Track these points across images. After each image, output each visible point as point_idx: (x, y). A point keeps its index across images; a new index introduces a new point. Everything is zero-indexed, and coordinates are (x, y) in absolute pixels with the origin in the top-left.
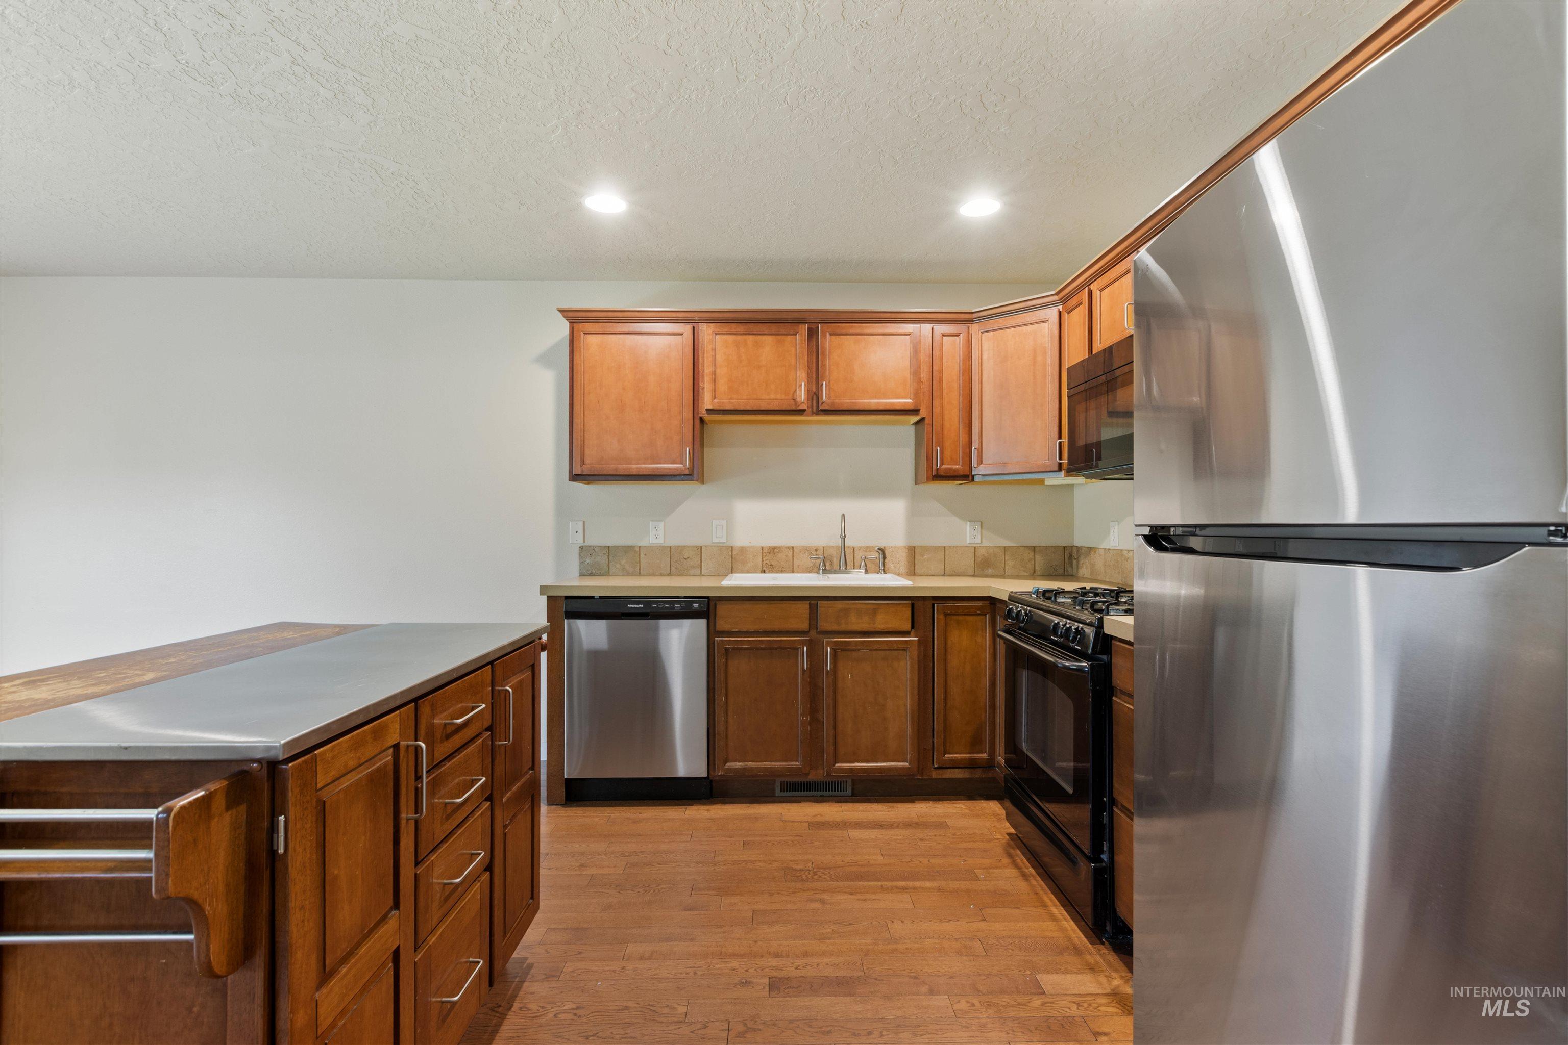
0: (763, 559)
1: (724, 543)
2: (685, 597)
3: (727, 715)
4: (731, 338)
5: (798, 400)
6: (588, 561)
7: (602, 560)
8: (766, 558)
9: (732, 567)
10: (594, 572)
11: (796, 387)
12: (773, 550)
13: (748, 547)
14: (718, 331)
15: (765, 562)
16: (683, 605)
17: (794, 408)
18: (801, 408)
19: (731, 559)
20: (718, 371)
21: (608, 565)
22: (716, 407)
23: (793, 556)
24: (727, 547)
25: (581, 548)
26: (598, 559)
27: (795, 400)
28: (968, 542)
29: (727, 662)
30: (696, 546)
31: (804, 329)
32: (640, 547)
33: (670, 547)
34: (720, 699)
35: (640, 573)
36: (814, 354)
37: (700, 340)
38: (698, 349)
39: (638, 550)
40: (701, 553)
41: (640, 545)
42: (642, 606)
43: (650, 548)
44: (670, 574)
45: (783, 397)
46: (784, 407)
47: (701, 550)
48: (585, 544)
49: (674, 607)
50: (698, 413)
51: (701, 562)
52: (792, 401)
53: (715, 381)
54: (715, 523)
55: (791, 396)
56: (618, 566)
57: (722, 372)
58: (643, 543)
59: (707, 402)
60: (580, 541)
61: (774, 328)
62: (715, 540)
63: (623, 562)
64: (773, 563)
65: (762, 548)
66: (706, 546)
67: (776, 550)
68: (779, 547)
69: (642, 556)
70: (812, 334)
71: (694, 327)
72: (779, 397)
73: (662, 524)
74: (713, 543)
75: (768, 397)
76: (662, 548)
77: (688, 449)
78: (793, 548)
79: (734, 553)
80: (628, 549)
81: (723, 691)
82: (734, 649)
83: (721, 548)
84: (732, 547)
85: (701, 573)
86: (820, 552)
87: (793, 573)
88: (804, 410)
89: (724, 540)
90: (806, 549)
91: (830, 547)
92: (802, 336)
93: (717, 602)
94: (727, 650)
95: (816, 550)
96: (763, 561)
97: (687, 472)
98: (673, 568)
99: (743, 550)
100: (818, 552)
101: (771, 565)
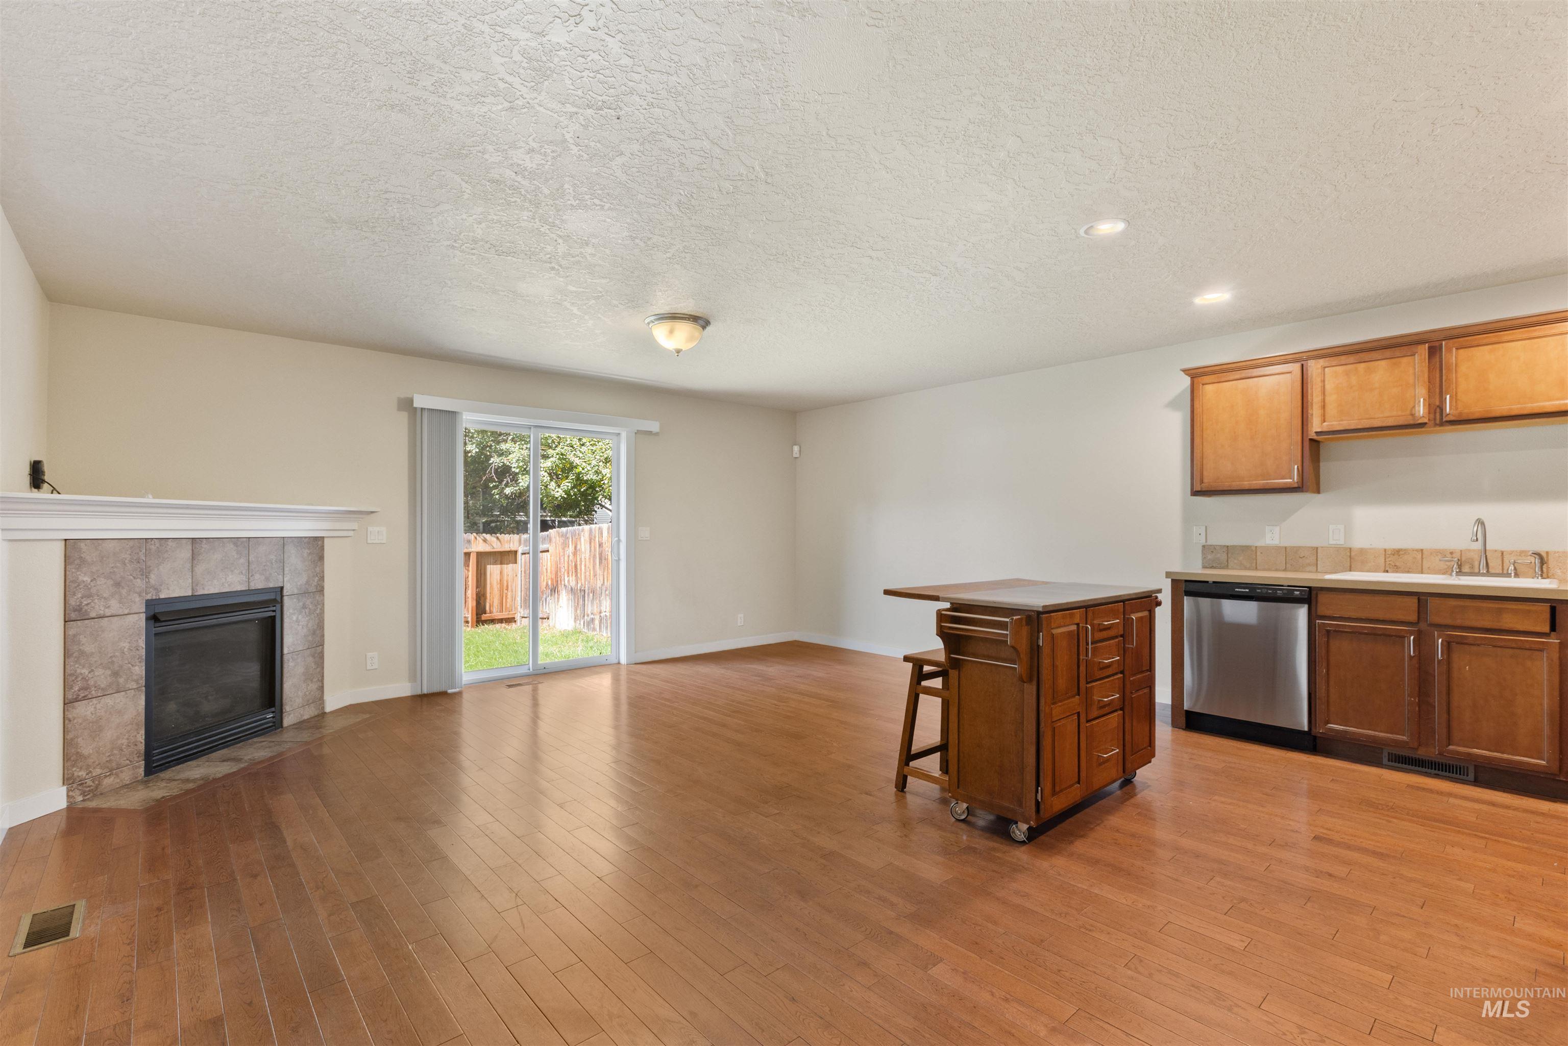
0: (1385, 559)
1: (1342, 545)
2: (1289, 586)
3: (1328, 684)
4: (1340, 369)
5: (1417, 415)
6: (1209, 557)
7: (1222, 556)
8: (1390, 559)
9: (1350, 564)
10: (1214, 565)
11: (1415, 403)
12: (1398, 552)
13: (1370, 549)
14: (1327, 364)
15: (1388, 563)
16: (1286, 592)
17: (1412, 422)
18: (1420, 421)
19: (1349, 559)
20: (1327, 399)
21: (1227, 561)
22: (1325, 429)
23: (1422, 558)
24: (1345, 549)
25: (1204, 546)
26: (1219, 555)
27: (1412, 415)
29: (1328, 642)
30: (1312, 547)
31: (1423, 350)
32: (1256, 547)
33: (1286, 547)
34: (1322, 670)
35: (1256, 568)
36: (1438, 371)
37: (1309, 375)
38: (1307, 383)
39: (1254, 549)
40: (1317, 553)
41: (1255, 545)
42: (1248, 590)
43: (1267, 549)
44: (1285, 570)
45: (1400, 413)
46: (1401, 423)
47: (1317, 551)
48: (1207, 544)
49: (1276, 593)
50: (1307, 435)
51: (1317, 561)
52: (1410, 417)
53: (1324, 407)
54: (1331, 527)
55: (1408, 412)
56: (1236, 561)
57: (1331, 399)
58: (1259, 543)
59: (1316, 426)
60: (1203, 541)
61: (1388, 353)
62: (1331, 542)
63: (1241, 558)
64: (1397, 564)
65: (1385, 550)
66: (1322, 547)
67: (1401, 553)
68: (1405, 550)
69: (1258, 554)
70: (1434, 351)
71: (1302, 365)
72: (1395, 413)
73: (1277, 529)
74: (1329, 544)
75: (1382, 416)
76: (1277, 549)
77: (1296, 467)
78: (1422, 550)
79: (1353, 554)
80: (1245, 548)
81: (1325, 664)
82: (1335, 631)
83: (1338, 549)
84: (1350, 549)
85: (1317, 570)
87: (1422, 573)
88: (1426, 423)
89: (1342, 542)
90: (1438, 552)
91: (1469, 550)
92: (1421, 356)
93: (1318, 592)
94: (1328, 631)
95: (1451, 553)
96: (1385, 562)
97: (1296, 485)
98: (1288, 563)
99: (1362, 551)
100: (1454, 555)
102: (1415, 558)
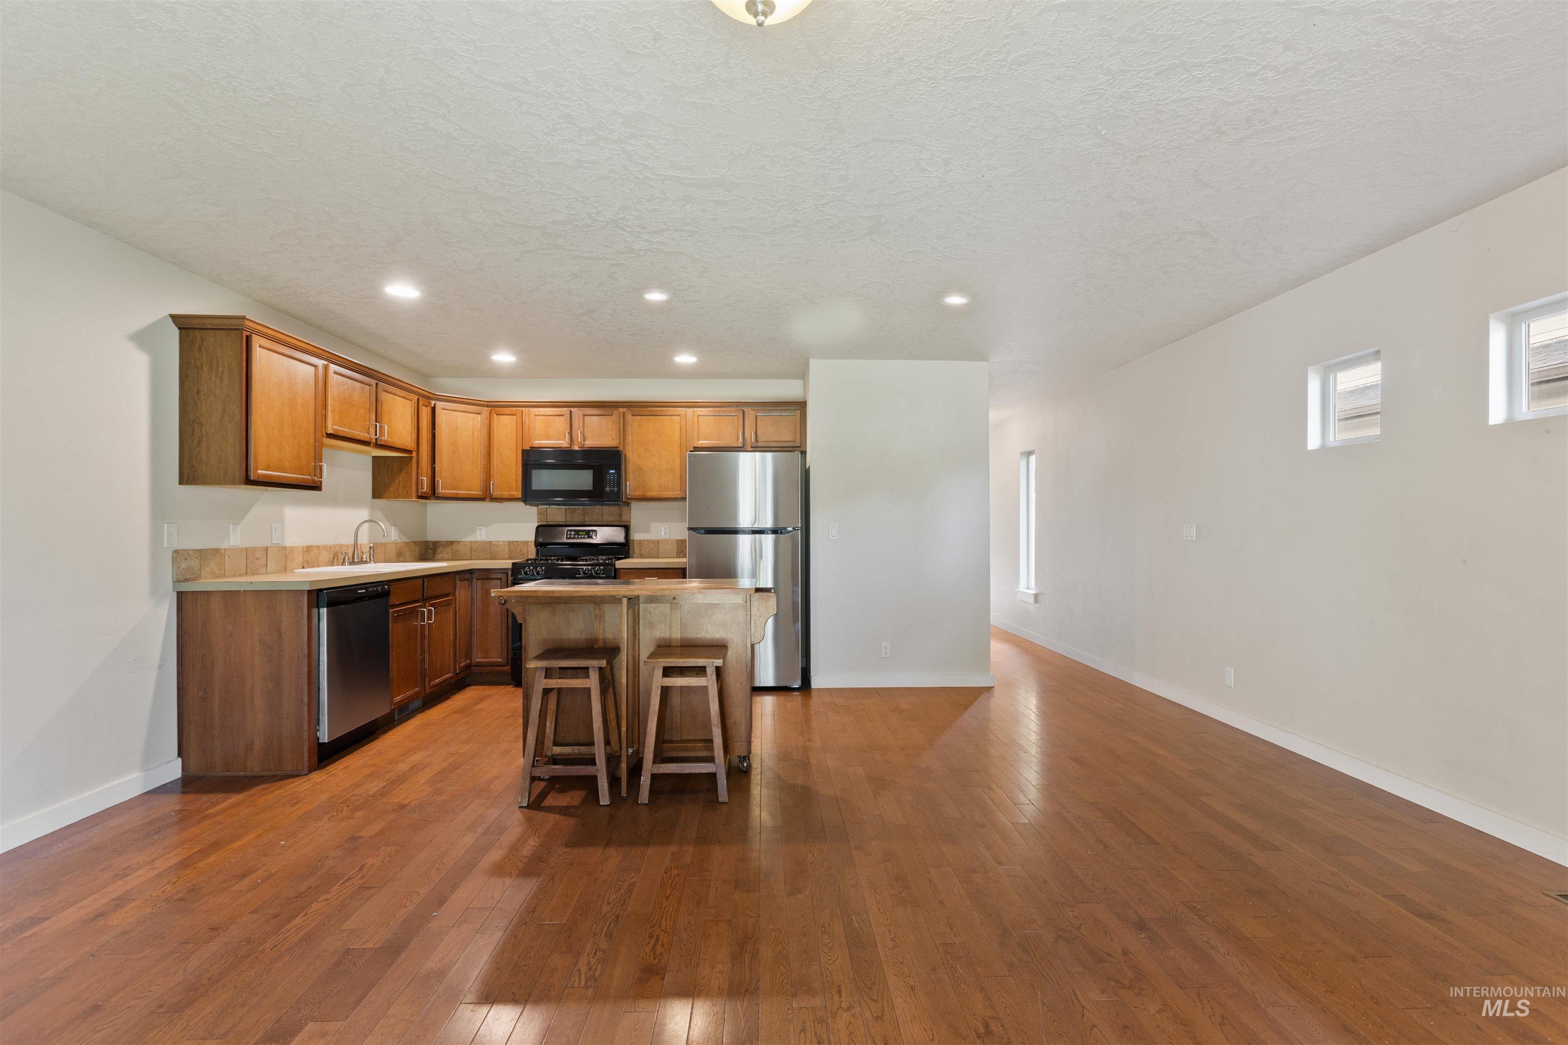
0: (303, 556)
1: (279, 544)
5: (371, 434)
6: (183, 566)
7: (195, 563)
8: (305, 556)
9: (286, 564)
10: (188, 576)
11: (370, 425)
12: (308, 549)
14: (335, 371)
17: (369, 441)
18: (372, 441)
19: (285, 558)
21: (200, 569)
22: (334, 432)
23: (319, 553)
24: (282, 547)
25: (176, 551)
26: (192, 563)
27: (369, 435)
28: (393, 540)
30: (263, 547)
31: (374, 383)
32: (225, 549)
33: (246, 548)
35: (224, 575)
39: (223, 552)
40: (267, 553)
41: (223, 548)
43: (231, 550)
46: (364, 439)
47: (267, 551)
48: (180, 548)
50: (323, 435)
51: (267, 561)
54: (274, 526)
55: (367, 432)
56: (207, 569)
58: (224, 546)
59: (329, 427)
60: (175, 545)
62: (274, 542)
63: (212, 565)
64: (308, 560)
65: (302, 547)
66: (268, 547)
68: (313, 546)
69: (227, 558)
70: (377, 388)
72: (361, 430)
73: (239, 528)
74: (272, 544)
75: (358, 430)
76: (241, 550)
77: (319, 465)
78: (318, 546)
79: (286, 552)
80: (216, 551)
83: (277, 548)
84: (285, 547)
85: (267, 572)
86: (332, 550)
89: (279, 542)
90: (327, 548)
92: (373, 388)
95: (330, 548)
96: (303, 558)
98: (248, 569)
99: (292, 549)
101: (308, 561)
102: (315, 553)
